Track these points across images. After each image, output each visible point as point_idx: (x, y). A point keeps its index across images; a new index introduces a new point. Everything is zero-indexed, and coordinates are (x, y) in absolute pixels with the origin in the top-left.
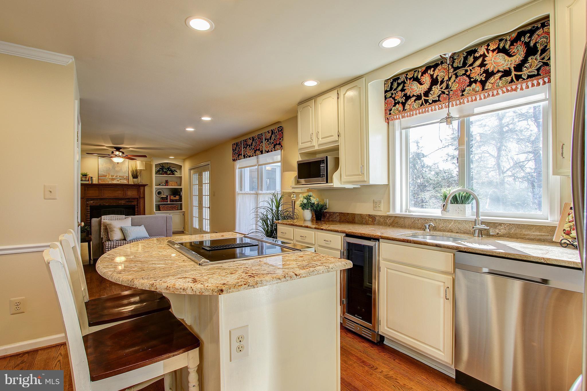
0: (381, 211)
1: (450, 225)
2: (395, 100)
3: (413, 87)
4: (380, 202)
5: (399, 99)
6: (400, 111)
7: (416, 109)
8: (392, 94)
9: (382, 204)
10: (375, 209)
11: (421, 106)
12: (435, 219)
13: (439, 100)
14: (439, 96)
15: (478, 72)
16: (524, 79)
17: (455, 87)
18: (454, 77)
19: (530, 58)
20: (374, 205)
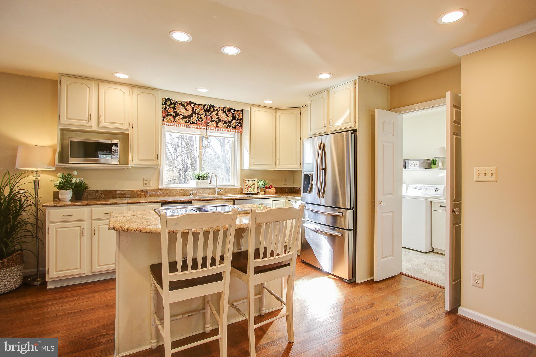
0: (152, 186)
1: (200, 192)
2: (168, 112)
3: (181, 110)
4: (150, 180)
5: (171, 113)
6: (171, 121)
7: (182, 124)
8: (166, 108)
9: (152, 181)
10: (145, 185)
11: (186, 122)
12: (192, 189)
13: (196, 123)
14: (196, 121)
15: (215, 117)
16: (231, 128)
17: (205, 119)
18: (204, 114)
19: (233, 120)
20: (144, 182)
